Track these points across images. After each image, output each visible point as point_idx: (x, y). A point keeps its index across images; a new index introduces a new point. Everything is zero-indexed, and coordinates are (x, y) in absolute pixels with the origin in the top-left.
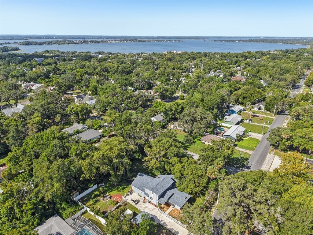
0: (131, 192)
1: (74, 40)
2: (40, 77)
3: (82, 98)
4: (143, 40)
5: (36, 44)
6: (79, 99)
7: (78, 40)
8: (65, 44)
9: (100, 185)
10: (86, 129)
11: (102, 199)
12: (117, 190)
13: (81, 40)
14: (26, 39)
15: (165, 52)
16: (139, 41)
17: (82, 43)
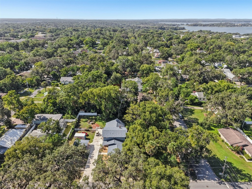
1: (236, 23)
2: (162, 46)
5: (201, 25)
8: (224, 26)
9: (99, 114)
14: (197, 22)
17: (241, 26)
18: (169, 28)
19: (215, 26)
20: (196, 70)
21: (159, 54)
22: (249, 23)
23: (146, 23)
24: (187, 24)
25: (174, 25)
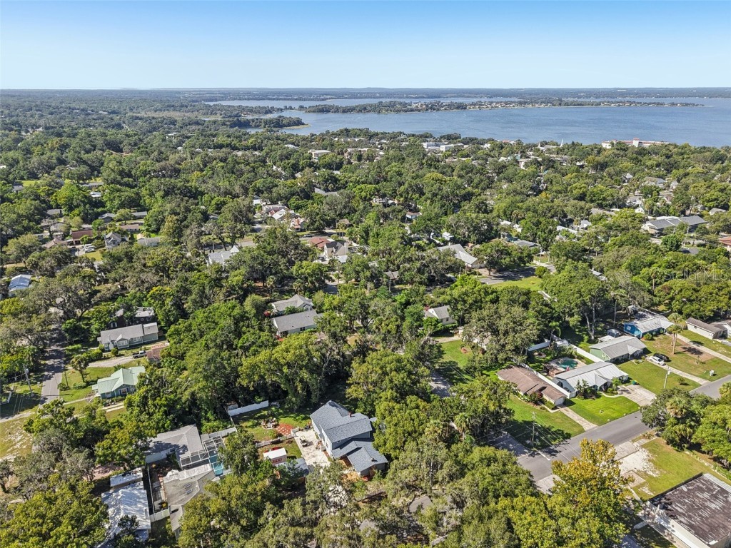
0: (308, 428)
3: (337, 248)
4: (581, 100)
5: (337, 110)
6: (331, 249)
7: (423, 101)
8: (391, 111)
9: (273, 403)
10: (309, 307)
11: (263, 423)
12: (295, 418)
13: (428, 101)
14: (323, 100)
15: (605, 141)
16: (567, 104)
17: (427, 110)
18: (260, 122)
19: (369, 111)
20: (410, 260)
21: (302, 220)
22: (440, 102)
23: (182, 106)
24: (301, 108)
25: (268, 111)
